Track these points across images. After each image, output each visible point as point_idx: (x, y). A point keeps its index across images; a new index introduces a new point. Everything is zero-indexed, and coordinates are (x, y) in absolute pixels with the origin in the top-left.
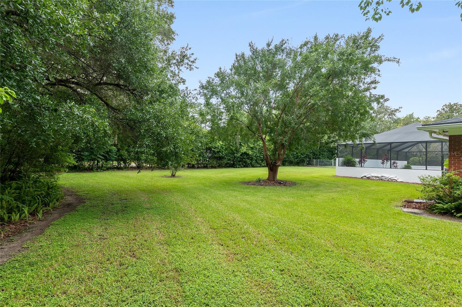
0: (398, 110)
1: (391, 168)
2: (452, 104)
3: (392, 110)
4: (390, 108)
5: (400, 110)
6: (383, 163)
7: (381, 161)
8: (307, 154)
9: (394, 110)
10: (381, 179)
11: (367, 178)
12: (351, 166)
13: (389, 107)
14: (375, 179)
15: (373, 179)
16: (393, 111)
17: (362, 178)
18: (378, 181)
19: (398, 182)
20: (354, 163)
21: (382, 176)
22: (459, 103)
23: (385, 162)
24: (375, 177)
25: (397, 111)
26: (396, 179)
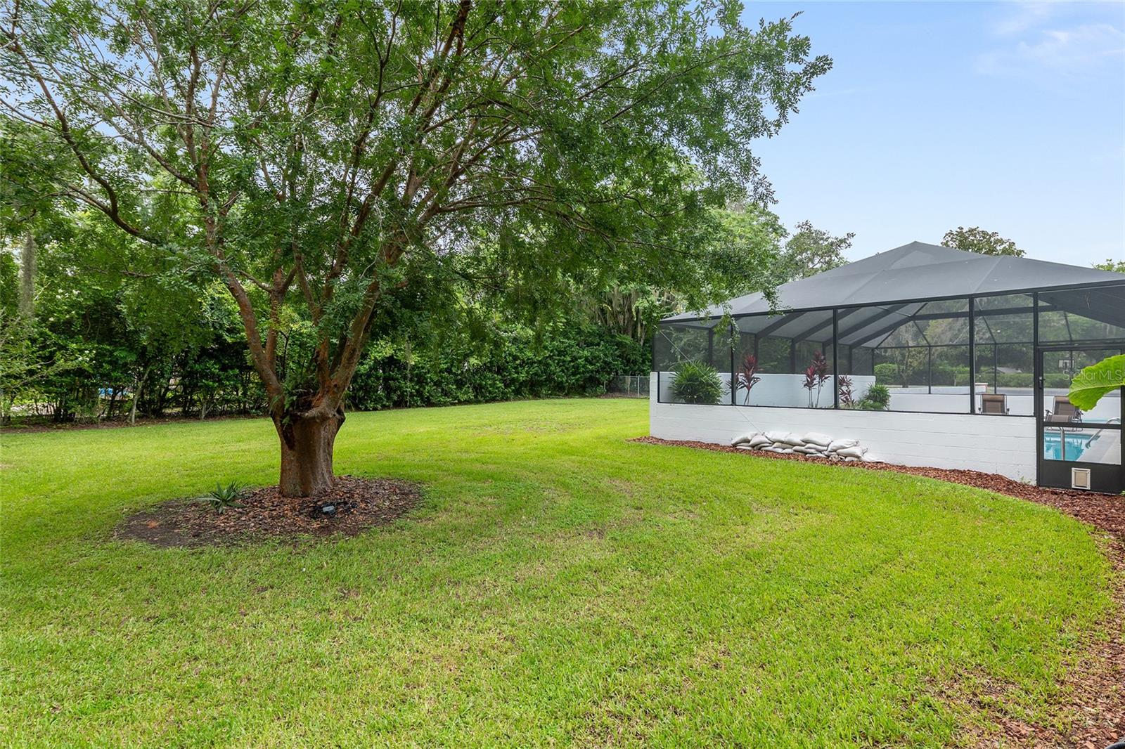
0: (846, 242)
1: (836, 407)
2: (964, 231)
3: (830, 240)
4: (825, 237)
5: (850, 240)
6: (809, 385)
7: (803, 377)
8: (605, 362)
9: (835, 241)
10: (801, 453)
11: (753, 446)
12: (700, 401)
13: (824, 234)
14: (780, 450)
15: (776, 455)
16: (832, 244)
17: (735, 445)
18: (792, 463)
19: (863, 464)
20: (710, 389)
21: (807, 442)
22: (980, 229)
23: (815, 382)
24: (782, 442)
25: (843, 245)
26: (857, 451)
